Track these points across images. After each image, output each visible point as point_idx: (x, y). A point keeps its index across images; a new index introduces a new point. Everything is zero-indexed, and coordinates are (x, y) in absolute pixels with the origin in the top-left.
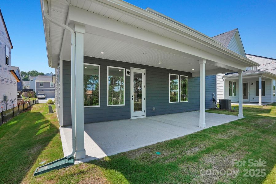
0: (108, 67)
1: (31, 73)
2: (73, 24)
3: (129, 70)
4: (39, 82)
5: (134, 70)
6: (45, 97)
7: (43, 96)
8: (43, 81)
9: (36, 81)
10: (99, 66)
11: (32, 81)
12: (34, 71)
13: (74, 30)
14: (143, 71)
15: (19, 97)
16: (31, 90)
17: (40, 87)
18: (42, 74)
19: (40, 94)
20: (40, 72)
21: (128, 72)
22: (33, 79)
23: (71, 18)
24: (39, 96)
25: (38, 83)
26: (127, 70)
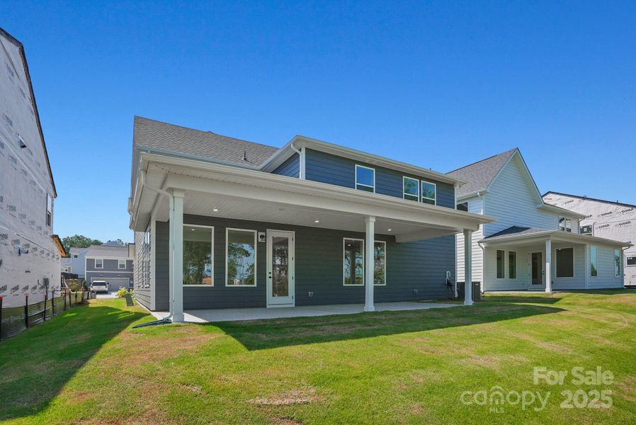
0: (227, 229)
1: (72, 242)
2: (171, 190)
3: (264, 234)
4: (94, 260)
5: (272, 234)
6: (107, 289)
7: (103, 288)
8: (102, 258)
9: (86, 257)
10: (213, 228)
11: (76, 256)
12: (78, 237)
13: (172, 195)
14: (290, 235)
15: (63, 285)
16: (75, 276)
17: (95, 270)
18: (97, 243)
19: (96, 284)
20: (93, 238)
21: (262, 236)
22: (76, 254)
23: (169, 184)
24: (94, 287)
25: (90, 262)
26: (260, 234)
